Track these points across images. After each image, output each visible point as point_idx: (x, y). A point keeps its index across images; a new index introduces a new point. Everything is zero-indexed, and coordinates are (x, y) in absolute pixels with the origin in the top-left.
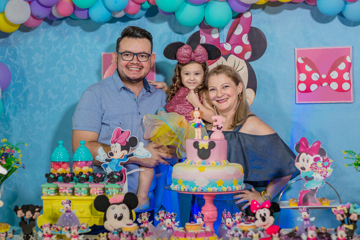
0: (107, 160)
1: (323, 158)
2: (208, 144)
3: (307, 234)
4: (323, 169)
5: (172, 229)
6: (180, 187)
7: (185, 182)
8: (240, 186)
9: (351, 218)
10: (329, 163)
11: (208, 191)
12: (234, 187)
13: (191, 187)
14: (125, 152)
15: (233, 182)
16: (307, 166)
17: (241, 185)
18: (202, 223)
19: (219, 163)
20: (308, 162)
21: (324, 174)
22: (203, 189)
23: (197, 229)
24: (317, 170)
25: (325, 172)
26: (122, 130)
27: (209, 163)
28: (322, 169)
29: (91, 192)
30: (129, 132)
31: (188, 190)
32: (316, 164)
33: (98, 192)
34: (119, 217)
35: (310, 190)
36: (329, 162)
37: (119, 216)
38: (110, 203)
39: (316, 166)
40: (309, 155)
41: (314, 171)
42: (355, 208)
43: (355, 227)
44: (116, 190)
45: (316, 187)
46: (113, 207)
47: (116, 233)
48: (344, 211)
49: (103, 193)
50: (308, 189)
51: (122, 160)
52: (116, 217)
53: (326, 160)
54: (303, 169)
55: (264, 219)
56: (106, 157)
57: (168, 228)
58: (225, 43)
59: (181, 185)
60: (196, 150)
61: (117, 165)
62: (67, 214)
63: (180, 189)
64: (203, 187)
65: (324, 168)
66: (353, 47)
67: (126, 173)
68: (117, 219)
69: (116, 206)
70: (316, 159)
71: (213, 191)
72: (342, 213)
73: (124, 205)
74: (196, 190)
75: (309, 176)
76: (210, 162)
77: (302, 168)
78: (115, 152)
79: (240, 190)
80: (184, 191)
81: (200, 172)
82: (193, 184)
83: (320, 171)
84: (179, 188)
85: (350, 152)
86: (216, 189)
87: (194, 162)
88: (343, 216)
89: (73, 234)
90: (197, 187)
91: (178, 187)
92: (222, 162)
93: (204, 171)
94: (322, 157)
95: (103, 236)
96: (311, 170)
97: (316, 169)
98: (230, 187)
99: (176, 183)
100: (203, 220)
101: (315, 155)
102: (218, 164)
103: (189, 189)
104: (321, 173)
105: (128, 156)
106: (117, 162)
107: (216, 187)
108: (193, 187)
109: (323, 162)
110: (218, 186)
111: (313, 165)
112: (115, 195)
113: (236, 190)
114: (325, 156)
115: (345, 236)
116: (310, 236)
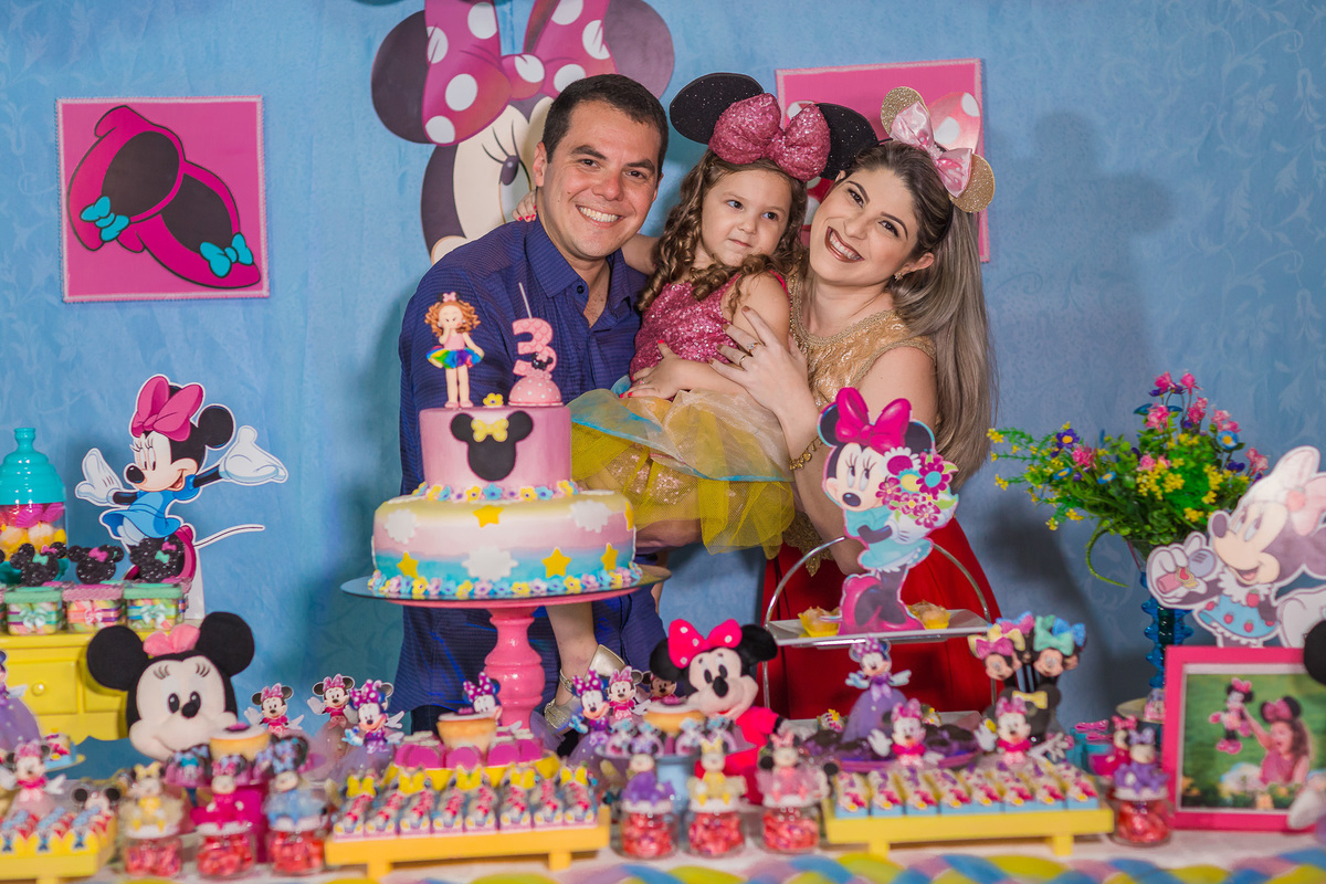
0: (118, 498)
1: (923, 459)
2: (505, 424)
3: (889, 733)
4: (924, 499)
5: (385, 741)
6: (408, 584)
7: (428, 567)
8: (627, 573)
9: (1041, 666)
10: (945, 477)
11: (513, 593)
12: (607, 578)
13: (451, 585)
14: (188, 465)
15: (603, 558)
16: (868, 492)
17: (629, 568)
18: (495, 712)
19: (549, 493)
20: (867, 476)
21: (926, 515)
22: (496, 589)
23: (484, 732)
24: (903, 504)
25: (932, 511)
26: (170, 384)
27: (512, 494)
28: (920, 498)
29: (72, 618)
30: (201, 389)
31: (440, 593)
32: (898, 482)
33: (99, 616)
34: (187, 705)
35: (878, 577)
36: (945, 472)
37: (184, 700)
38: (146, 654)
39: (899, 490)
40: (869, 451)
41: (893, 508)
42: (1051, 631)
43: (1054, 700)
44: (165, 605)
45: (901, 563)
46: (163, 669)
47: (190, 762)
48: (1012, 642)
49: (118, 619)
50: (872, 574)
51: (176, 495)
52: (174, 705)
53: (931, 467)
54: (853, 500)
55: (721, 687)
56: (115, 486)
57: (369, 738)
58: (520, 55)
59: (413, 579)
60: (463, 447)
61: (159, 515)
63: (411, 593)
64: (495, 579)
65: (925, 494)
66: (983, 63)
67: (194, 543)
68: (179, 713)
69: (172, 665)
70: (898, 465)
71: (532, 592)
72: (1008, 650)
73: (202, 661)
74: (471, 593)
75: (874, 527)
76: (514, 490)
77: (848, 496)
78: (150, 466)
79: (628, 586)
80: (423, 597)
81: (482, 526)
82: (456, 571)
83: (912, 504)
84: (404, 589)
85: (1016, 433)
86: (544, 587)
87: (458, 492)
88: (1009, 661)
89: (22, 775)
90: (475, 580)
91: (399, 585)
92: (559, 488)
93: (496, 522)
94: (916, 455)
95: (149, 776)
96: (880, 504)
97: (898, 498)
98: (592, 579)
99: (391, 573)
100: (498, 703)
101: (893, 449)
102: (543, 494)
103: (442, 589)
104: (915, 512)
105: (198, 481)
106: (158, 502)
107: (543, 577)
108: (457, 584)
109: (923, 472)
110: (548, 575)
111: (887, 485)
112: (162, 624)
113: (613, 587)
114: (928, 453)
115: (1024, 730)
116: (900, 739)
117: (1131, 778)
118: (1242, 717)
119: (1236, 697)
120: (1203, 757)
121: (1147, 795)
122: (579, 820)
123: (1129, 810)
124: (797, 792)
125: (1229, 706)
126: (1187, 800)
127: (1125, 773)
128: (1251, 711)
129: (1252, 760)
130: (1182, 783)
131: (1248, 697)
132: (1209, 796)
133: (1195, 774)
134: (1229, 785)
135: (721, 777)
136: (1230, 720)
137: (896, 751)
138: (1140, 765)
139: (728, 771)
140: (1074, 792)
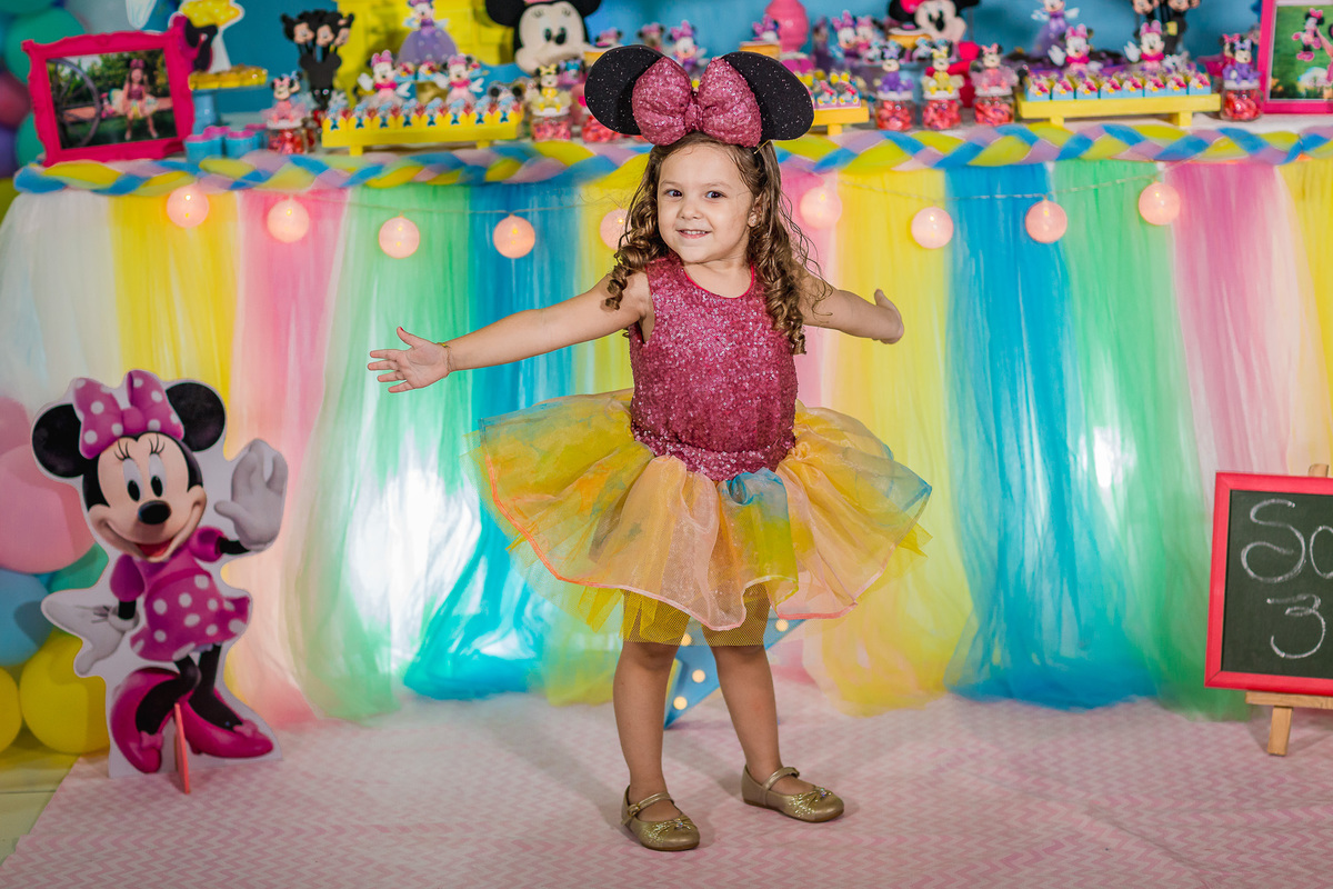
3: (1064, 48)
9: (1173, 4)
34: (557, 37)
37: (555, 33)
38: (524, 3)
43: (1182, 28)
46: (538, 11)
47: (572, 67)
52: (548, 36)
55: (940, 24)
62: (426, 32)
68: (552, 41)
69: (543, 8)
73: (565, 4)
88: (1150, 1)
89: (454, 78)
95: (549, 74)
115: (1159, 46)
116: (1071, 53)
117: (1234, 74)
118: (1315, 35)
119: (1311, 23)
120: (1287, 64)
121: (1245, 85)
122: (849, 103)
123: (1232, 96)
124: (998, 85)
125: (1307, 28)
126: (1274, 94)
127: (1230, 71)
128: (1322, 31)
129: (1321, 65)
130: (1271, 82)
131: (1320, 21)
132: (1290, 91)
133: (1281, 76)
134: (1304, 83)
135: (946, 75)
136: (1307, 38)
137: (1069, 61)
138: (1241, 65)
139: (952, 71)
140: (1194, 82)
